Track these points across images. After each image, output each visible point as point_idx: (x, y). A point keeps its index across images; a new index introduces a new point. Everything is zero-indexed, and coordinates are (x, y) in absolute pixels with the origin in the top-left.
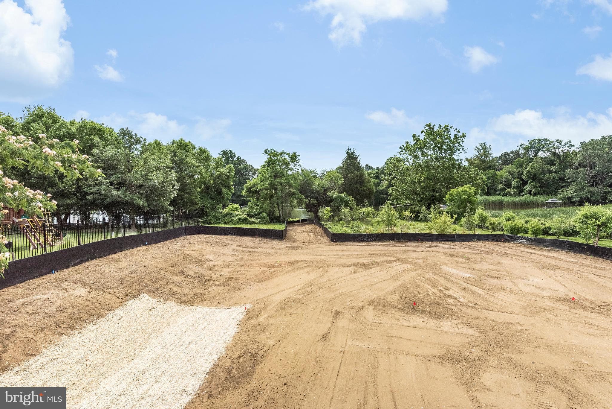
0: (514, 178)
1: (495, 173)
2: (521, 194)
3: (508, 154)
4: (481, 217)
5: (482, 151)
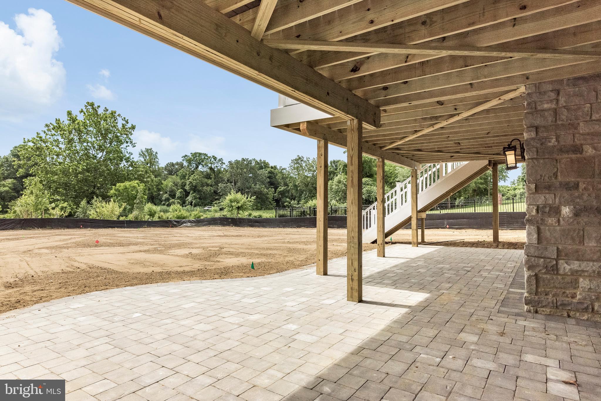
0: (178, 189)
1: (161, 182)
2: (184, 205)
3: (173, 165)
4: (150, 212)
5: (148, 157)
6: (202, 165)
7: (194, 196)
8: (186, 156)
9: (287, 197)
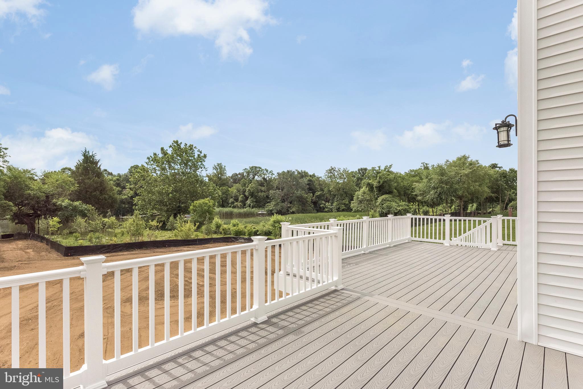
0: (240, 194)
1: (228, 189)
2: (245, 207)
3: (236, 175)
4: (217, 225)
5: (219, 170)
6: (258, 175)
7: (252, 200)
8: (246, 169)
9: (323, 200)
